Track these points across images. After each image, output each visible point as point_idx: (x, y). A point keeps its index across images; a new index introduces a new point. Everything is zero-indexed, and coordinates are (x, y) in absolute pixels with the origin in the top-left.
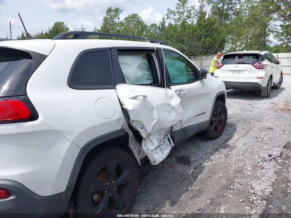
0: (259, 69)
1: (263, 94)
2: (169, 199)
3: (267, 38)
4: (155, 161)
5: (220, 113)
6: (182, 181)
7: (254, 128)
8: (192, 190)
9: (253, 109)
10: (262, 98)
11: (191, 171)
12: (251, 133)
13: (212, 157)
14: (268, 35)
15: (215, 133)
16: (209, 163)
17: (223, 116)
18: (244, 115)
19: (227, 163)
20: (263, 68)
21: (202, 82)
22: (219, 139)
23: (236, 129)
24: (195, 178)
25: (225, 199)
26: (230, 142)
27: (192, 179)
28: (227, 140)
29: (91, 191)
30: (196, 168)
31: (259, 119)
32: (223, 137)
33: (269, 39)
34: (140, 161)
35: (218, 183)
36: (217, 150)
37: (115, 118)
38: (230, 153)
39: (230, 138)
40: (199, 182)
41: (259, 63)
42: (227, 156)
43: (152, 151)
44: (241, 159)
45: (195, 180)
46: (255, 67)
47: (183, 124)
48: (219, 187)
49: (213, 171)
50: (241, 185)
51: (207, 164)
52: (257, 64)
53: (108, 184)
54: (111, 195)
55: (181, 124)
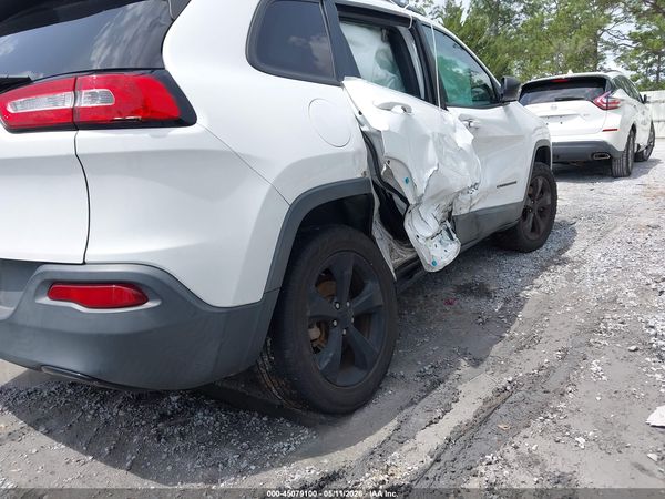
0: (607, 109)
1: (616, 168)
2: (465, 354)
3: (601, 63)
4: (434, 263)
5: (542, 192)
6: (483, 323)
7: (616, 227)
8: (512, 338)
9: (601, 197)
10: (616, 176)
11: (499, 307)
12: (611, 235)
13: (538, 281)
14: (602, 58)
15: (533, 237)
16: (534, 291)
17: (548, 198)
18: (585, 207)
19: (574, 289)
20: (616, 108)
21: (506, 110)
22: (543, 250)
23: (574, 230)
24: (512, 318)
25: (593, 349)
26: (568, 254)
27: (505, 320)
28: (561, 251)
29: (309, 314)
30: (507, 301)
31: (622, 213)
32: (550, 246)
33: (605, 67)
34: (395, 271)
35: (567, 324)
36: (543, 269)
37: (350, 148)
38: (576, 271)
39: (567, 247)
40: (522, 324)
41: (607, 97)
42: (570, 277)
43: (427, 239)
44: (606, 279)
45: (513, 322)
46: (599, 105)
47: (474, 202)
48: (572, 330)
49: (547, 306)
50: (622, 323)
51: (530, 293)
52: (602, 99)
53: (337, 306)
54: (344, 332)
55: (471, 201)
